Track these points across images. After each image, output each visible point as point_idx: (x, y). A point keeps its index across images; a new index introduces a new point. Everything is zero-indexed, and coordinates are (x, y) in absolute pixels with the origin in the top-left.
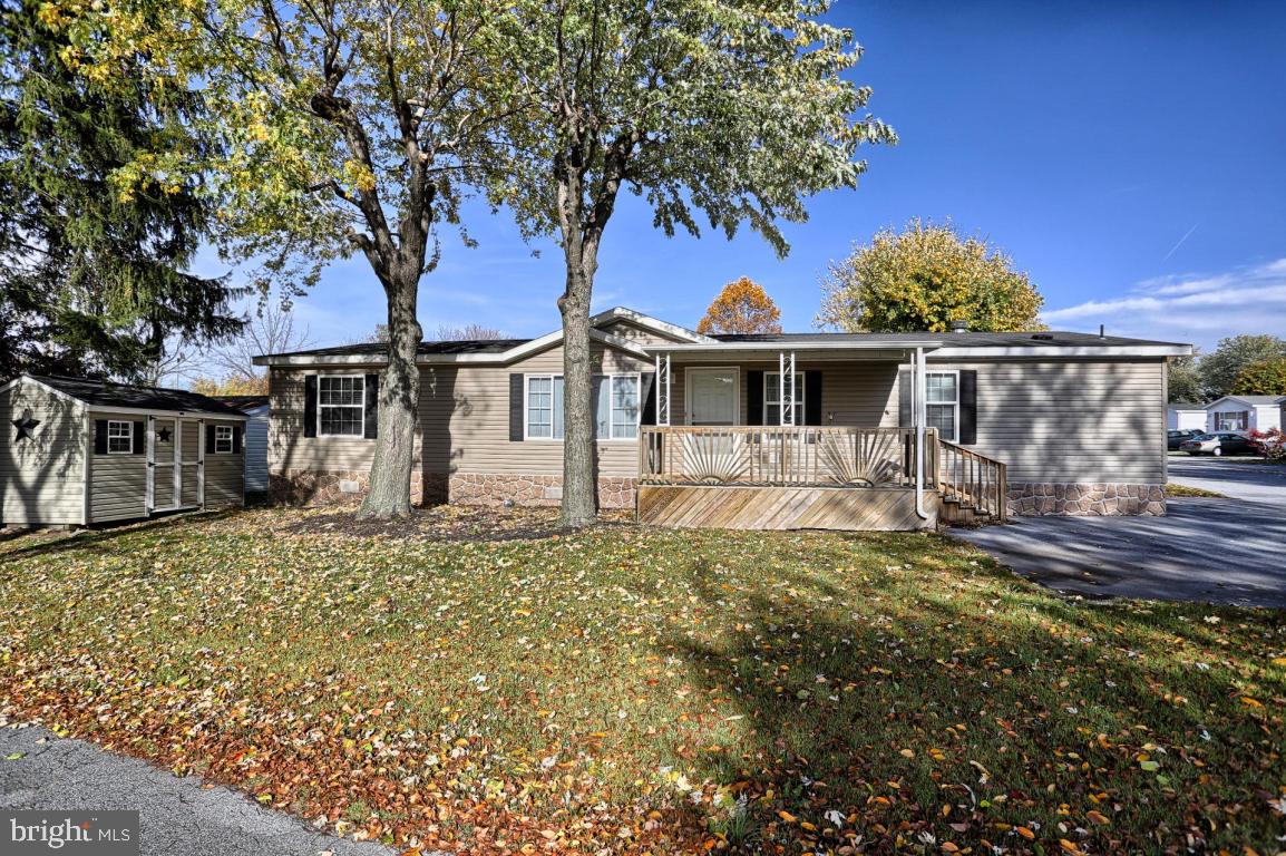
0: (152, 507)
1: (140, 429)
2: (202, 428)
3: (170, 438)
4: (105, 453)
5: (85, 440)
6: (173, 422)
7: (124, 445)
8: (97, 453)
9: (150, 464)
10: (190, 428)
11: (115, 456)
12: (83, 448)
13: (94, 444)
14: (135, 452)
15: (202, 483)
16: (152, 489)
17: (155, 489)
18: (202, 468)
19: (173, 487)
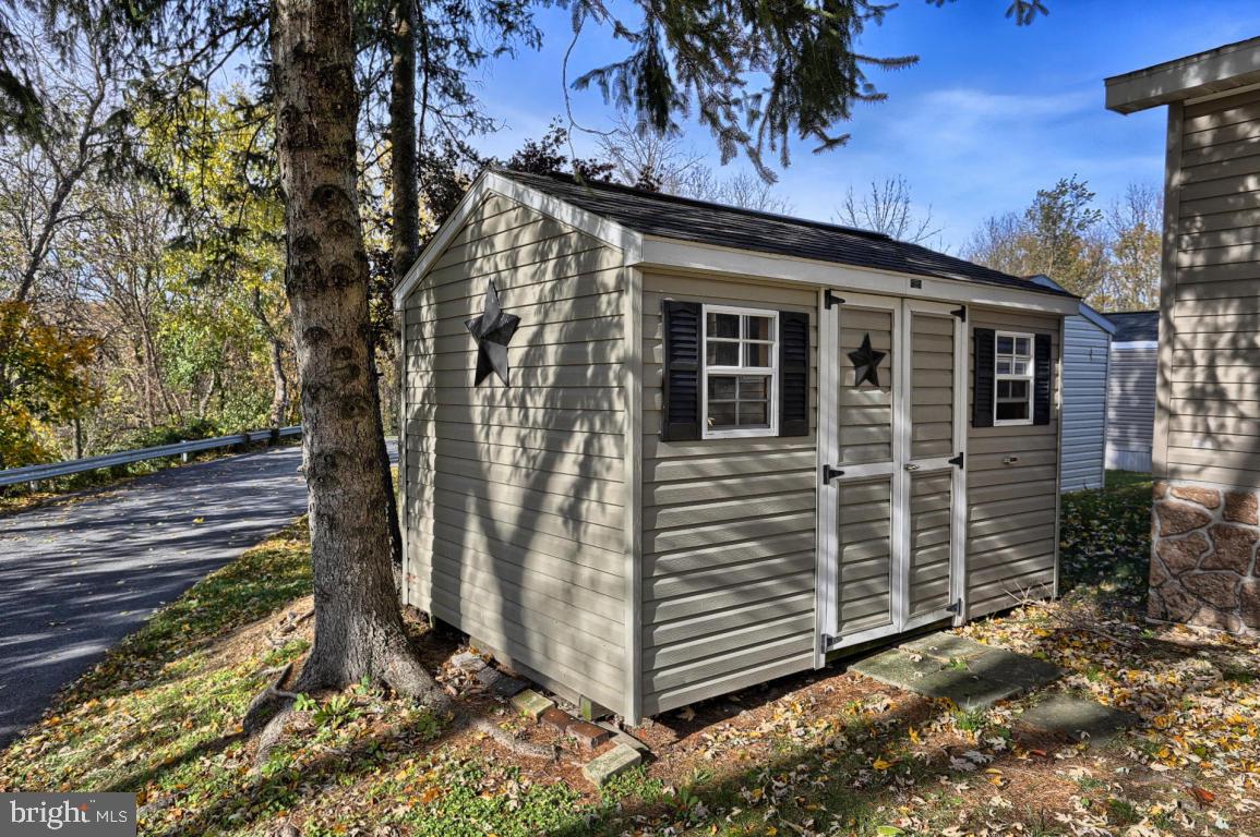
0: (830, 628)
1: (798, 341)
2: (963, 333)
3: (882, 376)
4: (696, 436)
5: (630, 381)
6: (890, 314)
7: (752, 404)
8: (668, 437)
9: (830, 474)
10: (934, 336)
11: (724, 449)
12: (623, 416)
13: (657, 400)
14: (784, 430)
15: (960, 531)
16: (833, 565)
17: (841, 564)
18: (961, 474)
19: (886, 554)
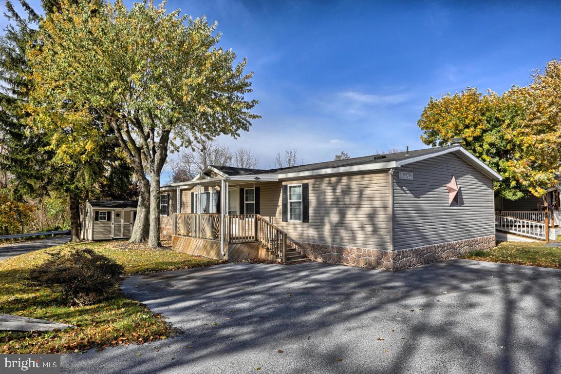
0: (113, 237)
1: (109, 213)
2: (132, 212)
3: (120, 216)
4: (98, 221)
6: (121, 211)
7: (104, 218)
9: (113, 224)
10: (127, 213)
11: (101, 222)
13: (94, 218)
14: (107, 220)
16: (113, 232)
